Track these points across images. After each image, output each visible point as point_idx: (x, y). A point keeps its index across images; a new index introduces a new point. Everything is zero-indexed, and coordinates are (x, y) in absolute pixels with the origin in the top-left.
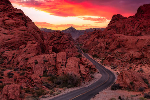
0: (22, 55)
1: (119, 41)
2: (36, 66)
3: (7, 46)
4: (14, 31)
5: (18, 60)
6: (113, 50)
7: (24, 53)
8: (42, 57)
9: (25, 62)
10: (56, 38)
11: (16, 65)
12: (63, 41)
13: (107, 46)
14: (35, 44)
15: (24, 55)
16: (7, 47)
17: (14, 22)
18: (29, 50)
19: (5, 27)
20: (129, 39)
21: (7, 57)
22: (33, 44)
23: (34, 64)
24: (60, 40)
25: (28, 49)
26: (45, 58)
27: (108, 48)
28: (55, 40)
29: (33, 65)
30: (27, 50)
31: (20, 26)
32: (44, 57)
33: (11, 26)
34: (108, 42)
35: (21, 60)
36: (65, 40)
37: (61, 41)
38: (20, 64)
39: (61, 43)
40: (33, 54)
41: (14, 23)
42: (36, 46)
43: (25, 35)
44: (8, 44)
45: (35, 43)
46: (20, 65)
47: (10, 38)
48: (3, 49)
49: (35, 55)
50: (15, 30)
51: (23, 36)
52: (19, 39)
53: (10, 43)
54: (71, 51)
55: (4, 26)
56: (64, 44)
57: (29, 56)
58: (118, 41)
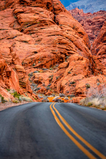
0: (66, 78)
2: (88, 91)
3: (35, 64)
4: (39, 37)
5: (62, 84)
7: (68, 74)
8: (95, 79)
9: (71, 87)
11: (60, 91)
14: (83, 61)
15: (69, 78)
16: (35, 66)
17: (37, 17)
18: (75, 71)
19: (19, 27)
21: (41, 81)
22: (79, 61)
23: (85, 88)
25: (74, 69)
26: (99, 81)
29: (84, 90)
30: (71, 70)
31: (48, 25)
32: (98, 79)
33: (30, 26)
35: (66, 84)
38: (65, 89)
40: (81, 76)
41: (36, 19)
42: (84, 64)
43: (59, 43)
44: (35, 61)
45: (82, 59)
46: (65, 91)
47: (36, 50)
48: (30, 70)
49: (84, 77)
50: (40, 34)
51: (58, 45)
52: (51, 52)
53: (38, 59)
55: (17, 26)
57: (76, 79)
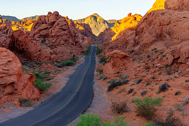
1: (160, 23)
6: (146, 45)
10: (44, 26)
12: (56, 30)
13: (137, 38)
20: (184, 17)
24: (52, 29)
27: (137, 43)
28: (42, 28)
34: (138, 30)
36: (61, 28)
37: (53, 31)
39: (53, 34)
54: (69, 51)
56: (58, 36)
58: (158, 23)
